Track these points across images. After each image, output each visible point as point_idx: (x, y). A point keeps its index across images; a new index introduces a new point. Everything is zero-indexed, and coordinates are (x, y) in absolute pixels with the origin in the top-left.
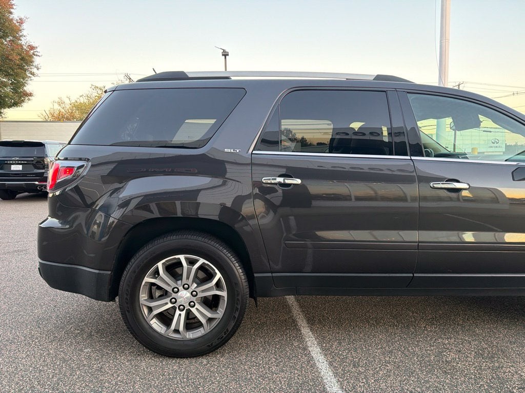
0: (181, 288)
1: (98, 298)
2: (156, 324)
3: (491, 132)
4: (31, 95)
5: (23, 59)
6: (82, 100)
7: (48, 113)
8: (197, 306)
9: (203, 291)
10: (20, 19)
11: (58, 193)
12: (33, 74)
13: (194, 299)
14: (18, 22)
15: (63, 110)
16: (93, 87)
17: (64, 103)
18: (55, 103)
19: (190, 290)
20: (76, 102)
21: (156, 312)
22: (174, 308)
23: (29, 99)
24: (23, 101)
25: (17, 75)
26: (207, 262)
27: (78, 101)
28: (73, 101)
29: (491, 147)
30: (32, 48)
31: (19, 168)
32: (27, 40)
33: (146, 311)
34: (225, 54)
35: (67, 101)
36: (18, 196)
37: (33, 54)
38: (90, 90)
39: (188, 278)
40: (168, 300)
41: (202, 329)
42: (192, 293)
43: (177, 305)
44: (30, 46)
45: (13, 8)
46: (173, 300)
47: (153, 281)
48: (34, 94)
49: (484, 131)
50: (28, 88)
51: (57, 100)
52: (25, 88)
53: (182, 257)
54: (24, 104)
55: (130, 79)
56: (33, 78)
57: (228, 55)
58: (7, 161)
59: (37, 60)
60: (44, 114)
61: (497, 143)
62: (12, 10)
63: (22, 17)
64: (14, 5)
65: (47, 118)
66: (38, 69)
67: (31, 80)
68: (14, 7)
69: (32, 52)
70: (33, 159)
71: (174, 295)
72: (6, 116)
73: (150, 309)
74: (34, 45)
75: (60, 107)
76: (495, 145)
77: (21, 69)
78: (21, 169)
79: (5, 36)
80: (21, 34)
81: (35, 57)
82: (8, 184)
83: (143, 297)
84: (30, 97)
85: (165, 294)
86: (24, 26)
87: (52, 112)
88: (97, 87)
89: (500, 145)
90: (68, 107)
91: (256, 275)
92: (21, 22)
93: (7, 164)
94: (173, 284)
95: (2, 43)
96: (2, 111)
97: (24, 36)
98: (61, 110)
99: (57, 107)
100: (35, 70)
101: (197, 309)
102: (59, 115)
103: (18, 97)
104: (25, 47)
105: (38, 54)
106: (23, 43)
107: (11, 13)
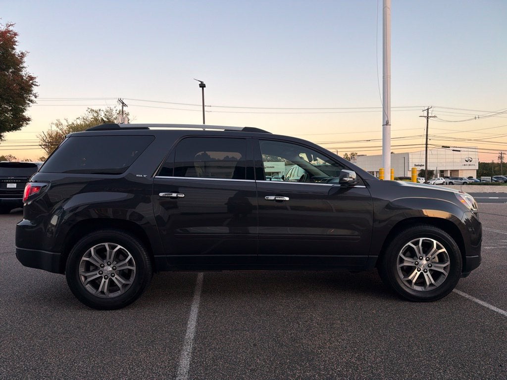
0: (106, 264)
1: (53, 270)
2: (89, 287)
3: (460, 151)
4: (29, 119)
5: (22, 88)
6: (79, 122)
7: (46, 134)
8: (116, 276)
9: (120, 266)
10: (22, 53)
11: (29, 203)
12: (31, 101)
13: (114, 271)
14: (19, 56)
15: (61, 131)
16: (89, 110)
17: (62, 124)
18: (53, 125)
19: (112, 266)
20: (73, 124)
21: (89, 280)
22: (101, 278)
23: (27, 124)
24: (22, 125)
25: (17, 103)
26: (122, 248)
27: (75, 123)
28: (70, 123)
29: (465, 165)
30: (31, 78)
31: (14, 186)
32: (27, 71)
33: (83, 279)
34: (202, 86)
35: (65, 123)
36: (12, 211)
37: (32, 84)
38: (87, 113)
39: (110, 258)
40: (97, 272)
41: (119, 291)
42: (113, 268)
43: (103, 276)
44: (29, 76)
45: (15, 45)
46: (101, 272)
47: (87, 259)
48: (32, 118)
49: (453, 150)
50: (26, 114)
51: (55, 122)
52: (24, 114)
53: (106, 245)
54: (23, 128)
55: (123, 103)
56: (31, 104)
57: (205, 87)
58: (4, 180)
59: (35, 89)
60: (43, 135)
61: (471, 161)
62: (15, 46)
63: (23, 52)
64: (16, 41)
65: (45, 139)
66: (36, 97)
67: (29, 106)
68: (17, 44)
69: (31, 82)
70: (26, 178)
71: (101, 269)
72: (6, 139)
73: (86, 278)
74: (33, 75)
75: (58, 129)
76: (469, 163)
77: (21, 97)
78: (15, 187)
79: (7, 69)
80: (22, 66)
81: (33, 86)
82: (4, 200)
83: (81, 270)
84: (28, 122)
85: (96, 268)
86: (25, 59)
87: (50, 133)
88: (93, 110)
89: (474, 163)
90: (65, 128)
91: (155, 256)
92: (23, 55)
93: (3, 182)
94: (100, 262)
95: (5, 75)
96: (2, 134)
97: (25, 68)
98: (58, 131)
99: (55, 128)
100: (33, 98)
101: (116, 278)
102: (57, 136)
103: (18, 121)
104: (25, 78)
105: (37, 84)
106: (23, 74)
107: (14, 49)
